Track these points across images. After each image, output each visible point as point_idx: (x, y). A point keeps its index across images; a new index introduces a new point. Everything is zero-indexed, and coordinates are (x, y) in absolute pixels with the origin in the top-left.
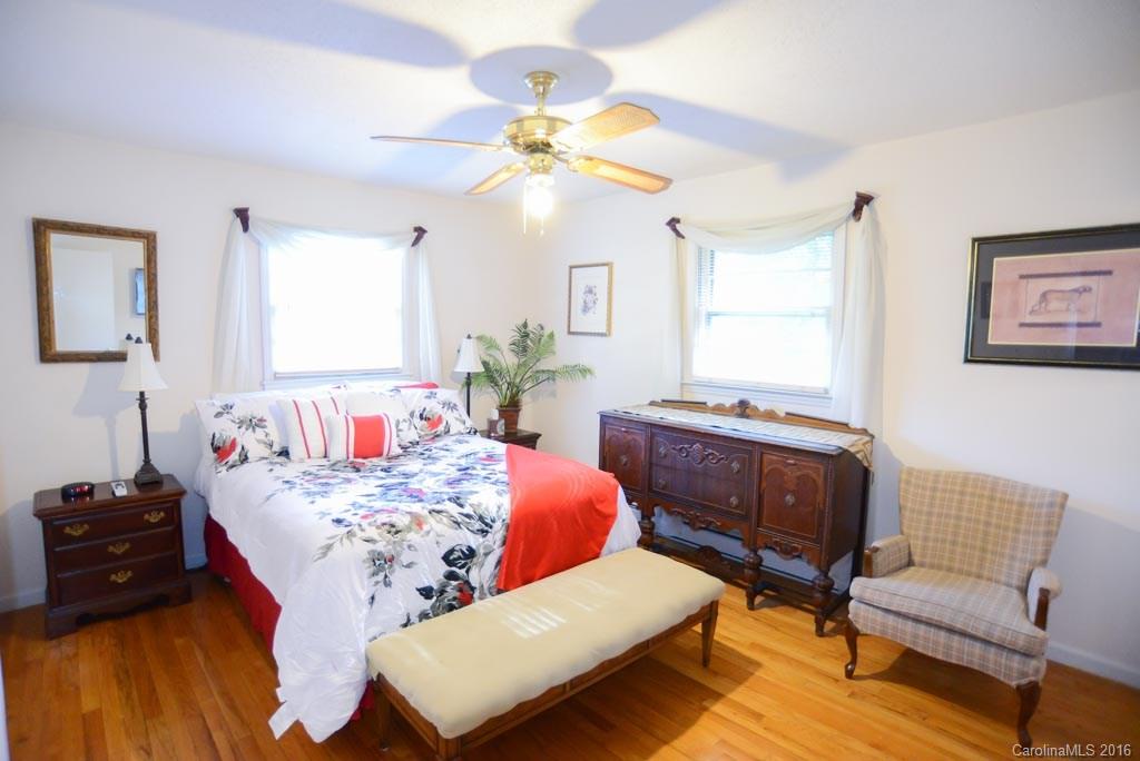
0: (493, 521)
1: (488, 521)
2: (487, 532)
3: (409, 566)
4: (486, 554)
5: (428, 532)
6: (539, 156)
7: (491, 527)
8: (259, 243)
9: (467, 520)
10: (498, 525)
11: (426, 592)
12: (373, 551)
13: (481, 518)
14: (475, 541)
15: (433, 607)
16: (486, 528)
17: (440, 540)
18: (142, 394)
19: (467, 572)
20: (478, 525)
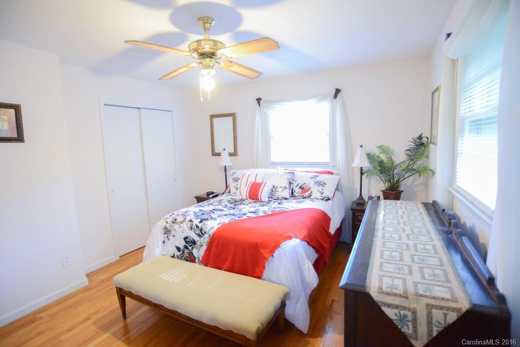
0: (205, 233)
1: (203, 232)
2: (201, 237)
3: (174, 236)
4: (201, 246)
5: (181, 227)
6: (208, 60)
7: (203, 235)
8: (265, 112)
9: (196, 228)
10: (206, 235)
11: (178, 249)
12: (165, 226)
13: (201, 230)
14: (196, 238)
15: (180, 255)
16: (201, 235)
17: (184, 231)
18: (225, 167)
19: (192, 249)
20: (198, 232)
